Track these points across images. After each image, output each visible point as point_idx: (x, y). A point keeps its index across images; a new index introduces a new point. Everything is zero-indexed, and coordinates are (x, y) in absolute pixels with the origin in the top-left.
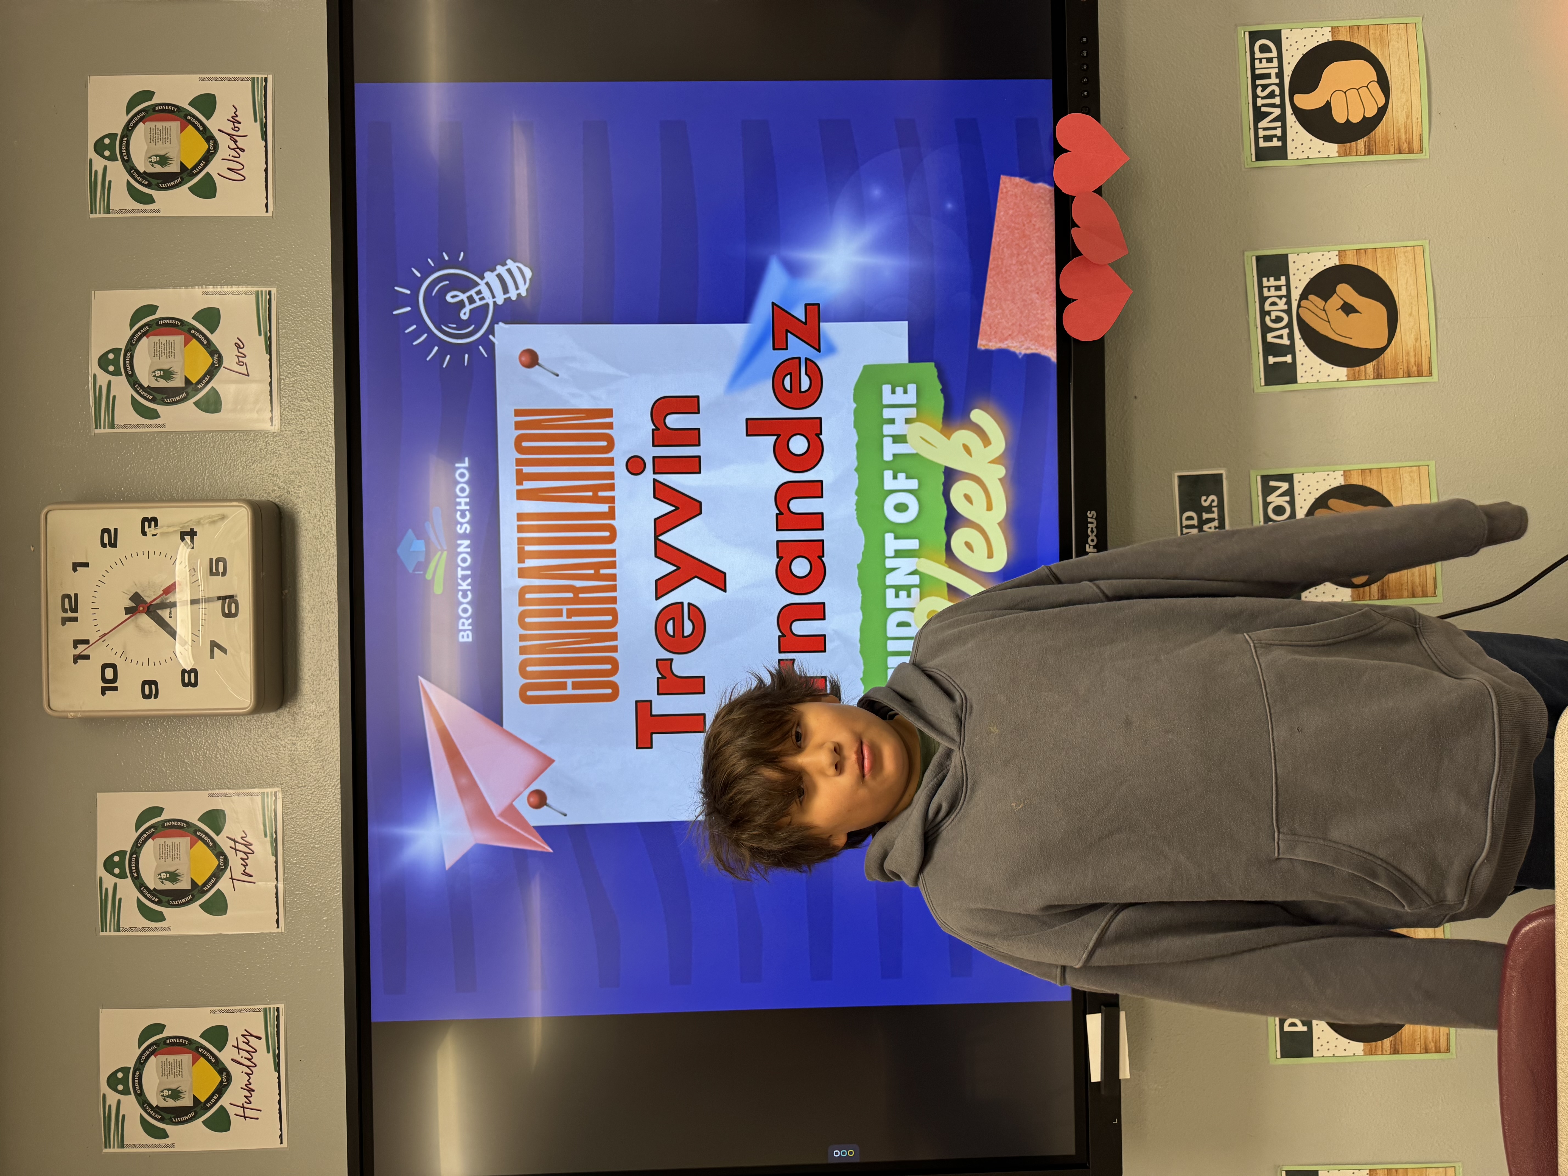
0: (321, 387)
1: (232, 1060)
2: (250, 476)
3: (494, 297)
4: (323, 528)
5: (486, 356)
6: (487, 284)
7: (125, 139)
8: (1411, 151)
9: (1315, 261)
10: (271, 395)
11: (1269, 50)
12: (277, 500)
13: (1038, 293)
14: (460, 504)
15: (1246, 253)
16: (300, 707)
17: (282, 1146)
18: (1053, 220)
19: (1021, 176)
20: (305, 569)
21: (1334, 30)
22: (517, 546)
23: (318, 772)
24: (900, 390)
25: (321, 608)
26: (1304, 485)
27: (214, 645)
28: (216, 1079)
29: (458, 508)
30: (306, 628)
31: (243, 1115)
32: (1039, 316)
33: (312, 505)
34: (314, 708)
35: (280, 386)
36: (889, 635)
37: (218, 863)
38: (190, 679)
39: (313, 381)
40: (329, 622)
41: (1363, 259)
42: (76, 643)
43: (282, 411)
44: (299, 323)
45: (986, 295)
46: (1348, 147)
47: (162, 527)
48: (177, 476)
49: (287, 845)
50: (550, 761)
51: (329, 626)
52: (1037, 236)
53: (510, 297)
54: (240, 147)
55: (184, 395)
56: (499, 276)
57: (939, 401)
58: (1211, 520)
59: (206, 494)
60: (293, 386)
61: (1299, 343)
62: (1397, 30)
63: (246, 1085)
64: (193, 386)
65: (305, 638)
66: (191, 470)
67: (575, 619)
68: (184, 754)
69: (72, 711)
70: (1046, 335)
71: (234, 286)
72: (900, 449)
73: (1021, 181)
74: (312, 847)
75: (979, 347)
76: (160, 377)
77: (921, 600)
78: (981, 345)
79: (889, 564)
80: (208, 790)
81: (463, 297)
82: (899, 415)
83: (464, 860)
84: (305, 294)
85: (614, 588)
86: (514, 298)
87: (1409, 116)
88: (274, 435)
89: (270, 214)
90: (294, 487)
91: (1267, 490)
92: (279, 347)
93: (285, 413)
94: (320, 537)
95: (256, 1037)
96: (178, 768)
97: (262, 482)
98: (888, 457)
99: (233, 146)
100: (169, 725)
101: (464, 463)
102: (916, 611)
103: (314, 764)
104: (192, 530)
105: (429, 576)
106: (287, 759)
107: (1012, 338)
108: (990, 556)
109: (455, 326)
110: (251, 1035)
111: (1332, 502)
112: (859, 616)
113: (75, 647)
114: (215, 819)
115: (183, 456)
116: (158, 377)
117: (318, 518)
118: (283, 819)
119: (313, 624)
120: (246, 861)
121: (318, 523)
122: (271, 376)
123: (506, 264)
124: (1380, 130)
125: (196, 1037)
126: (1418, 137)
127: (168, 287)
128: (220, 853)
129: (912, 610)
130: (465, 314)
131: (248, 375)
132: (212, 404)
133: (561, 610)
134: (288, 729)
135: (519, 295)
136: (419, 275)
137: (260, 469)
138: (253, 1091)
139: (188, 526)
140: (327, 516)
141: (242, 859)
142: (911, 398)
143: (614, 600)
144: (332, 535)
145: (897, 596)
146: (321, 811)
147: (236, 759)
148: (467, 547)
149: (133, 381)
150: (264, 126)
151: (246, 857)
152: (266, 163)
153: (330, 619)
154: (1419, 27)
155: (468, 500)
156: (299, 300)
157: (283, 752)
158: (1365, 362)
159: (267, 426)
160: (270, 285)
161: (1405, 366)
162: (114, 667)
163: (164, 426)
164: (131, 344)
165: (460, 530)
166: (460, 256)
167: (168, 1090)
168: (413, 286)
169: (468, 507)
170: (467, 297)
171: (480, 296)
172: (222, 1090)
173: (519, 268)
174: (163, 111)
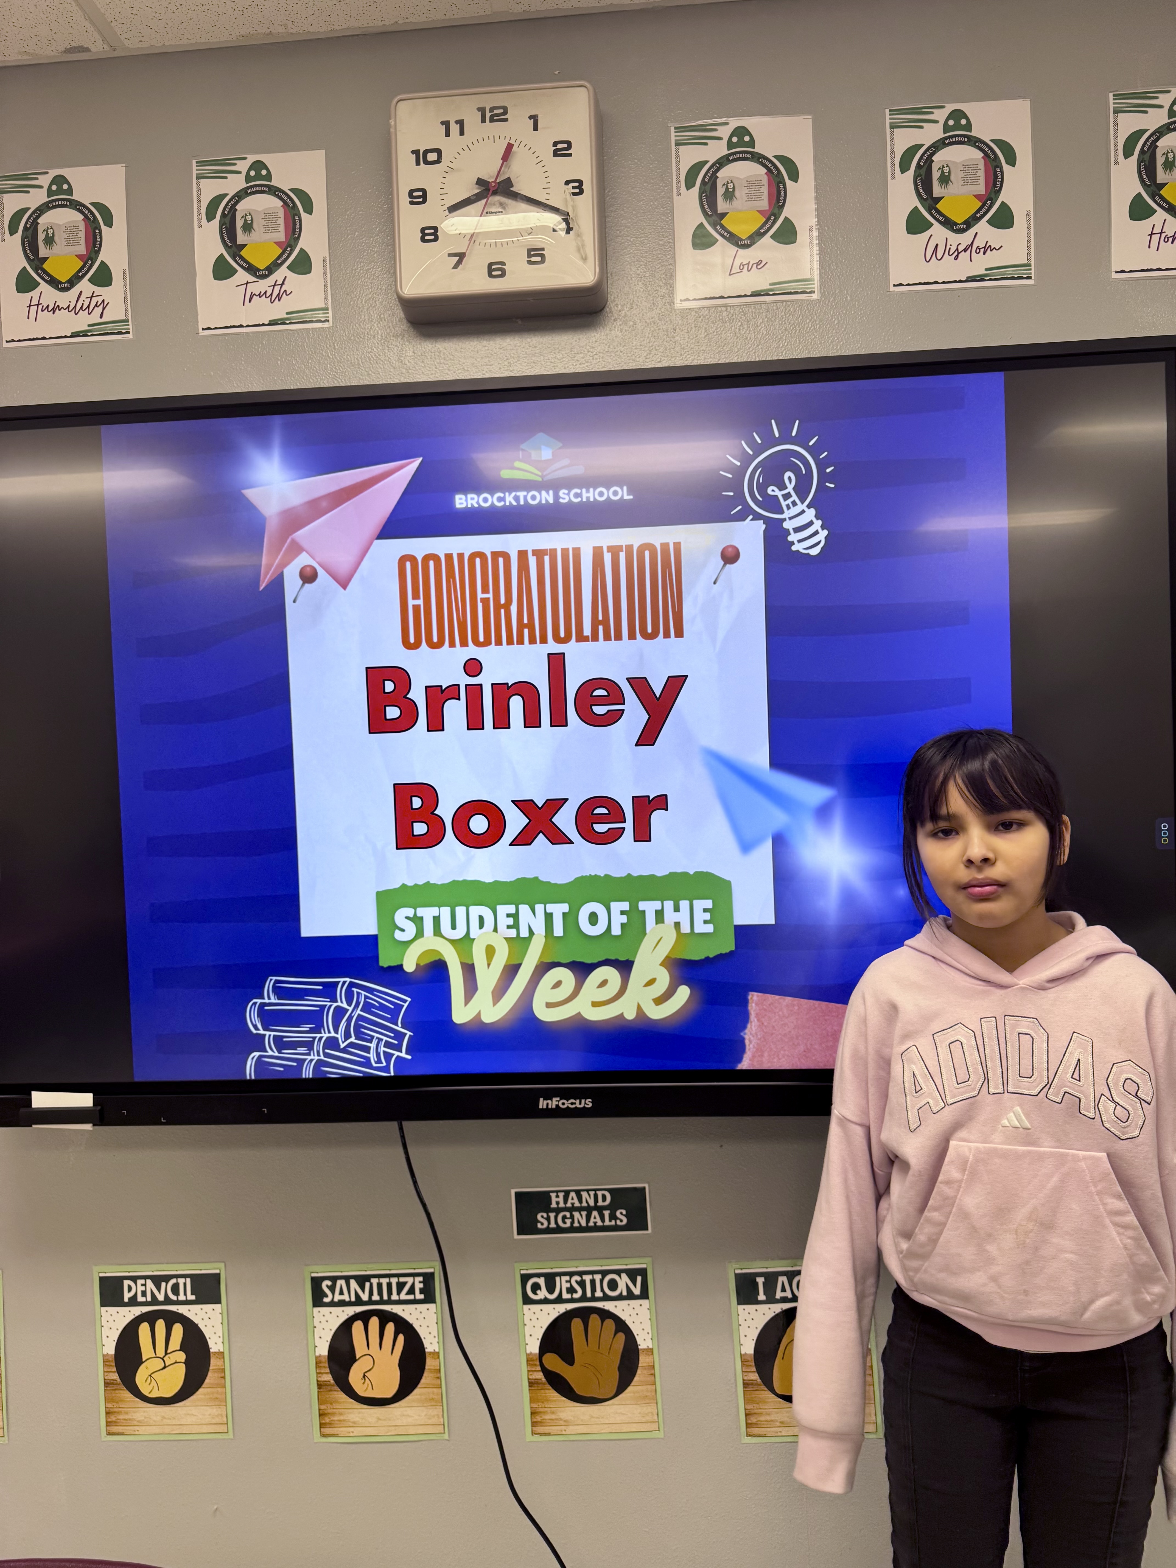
1: (81, 292)
2: (631, 282)
3: (790, 518)
4: (581, 355)
5: (732, 513)
6: (803, 512)
7: (966, 140)
10: (711, 298)
12: (608, 309)
13: (804, 1051)
14: (588, 491)
16: (409, 340)
20: (541, 340)
22: (548, 548)
23: (348, 361)
24: (707, 916)
25: (504, 357)
26: (638, 1309)
27: (461, 256)
28: (63, 278)
29: (584, 490)
30: (485, 343)
31: (32, 304)
32: (782, 1052)
33: (604, 343)
34: (408, 354)
35: (720, 307)
36: (471, 908)
37: (262, 269)
38: (430, 234)
39: (726, 339)
40: (490, 365)
42: (461, 123)
44: (782, 322)
45: (802, 1000)
47: (573, 200)
48: (630, 210)
49: (279, 334)
50: (344, 586)
51: (487, 365)
53: (790, 534)
54: (960, 255)
55: (710, 213)
56: (811, 523)
57: (697, 955)
58: (603, 1219)
59: (612, 240)
60: (720, 319)
61: (778, 1308)
63: (58, 306)
64: (719, 221)
65: (475, 343)
66: (636, 223)
67: (480, 605)
68: (363, 231)
69: (396, 124)
70: (764, 1059)
71: (819, 256)
72: (650, 918)
74: (278, 359)
75: (751, 993)
76: (727, 188)
77: (505, 938)
78: (753, 995)
79: (539, 908)
80: (330, 255)
81: (790, 488)
82: (683, 917)
83: (250, 507)
84: (812, 327)
85: (510, 642)
86: (790, 538)
88: (671, 303)
89: (892, 288)
90: (620, 325)
91: (632, 1274)
92: (758, 304)
93: (694, 313)
94: (573, 352)
95: (102, 313)
96: (349, 227)
97: (625, 294)
98: (642, 905)
99: (961, 248)
101: (628, 495)
102: (495, 933)
103: (356, 357)
104: (572, 229)
105: (517, 464)
106: (360, 331)
107: (759, 1026)
108: (549, 1005)
109: (761, 481)
110: (104, 309)
111: (621, 1336)
112: (488, 879)
113: (457, 122)
114: (303, 265)
115: (649, 215)
116: (727, 186)
117: (591, 350)
118: (303, 329)
119: (488, 350)
120: (264, 296)
121: (586, 350)
122: (729, 297)
123: (823, 529)
125: (102, 257)
127: (816, 192)
128: (271, 269)
129: (495, 930)
130: (773, 491)
131: (730, 275)
132: (701, 240)
133: (488, 592)
134: (388, 330)
135: (793, 543)
136: (811, 443)
137: (638, 291)
138: (53, 313)
139: (576, 225)
140: (593, 359)
141: (266, 292)
142: (700, 928)
144: (574, 364)
145: (508, 915)
146: (311, 365)
147: (359, 282)
148: (546, 500)
149: (722, 162)
150: (981, 278)
151: (267, 296)
152: (944, 283)
153: (493, 366)
155: (592, 499)
156: (806, 321)
157: (367, 327)
158: (759, 1371)
159: (680, 294)
160: (821, 292)
161: (756, 1411)
162: (438, 161)
163: (679, 194)
164: (759, 158)
165: (562, 493)
166: (830, 483)
167: (53, 234)
168: (799, 439)
169: (584, 500)
170: (789, 492)
171: (791, 505)
172: (53, 284)
173: (820, 542)
174: (996, 176)
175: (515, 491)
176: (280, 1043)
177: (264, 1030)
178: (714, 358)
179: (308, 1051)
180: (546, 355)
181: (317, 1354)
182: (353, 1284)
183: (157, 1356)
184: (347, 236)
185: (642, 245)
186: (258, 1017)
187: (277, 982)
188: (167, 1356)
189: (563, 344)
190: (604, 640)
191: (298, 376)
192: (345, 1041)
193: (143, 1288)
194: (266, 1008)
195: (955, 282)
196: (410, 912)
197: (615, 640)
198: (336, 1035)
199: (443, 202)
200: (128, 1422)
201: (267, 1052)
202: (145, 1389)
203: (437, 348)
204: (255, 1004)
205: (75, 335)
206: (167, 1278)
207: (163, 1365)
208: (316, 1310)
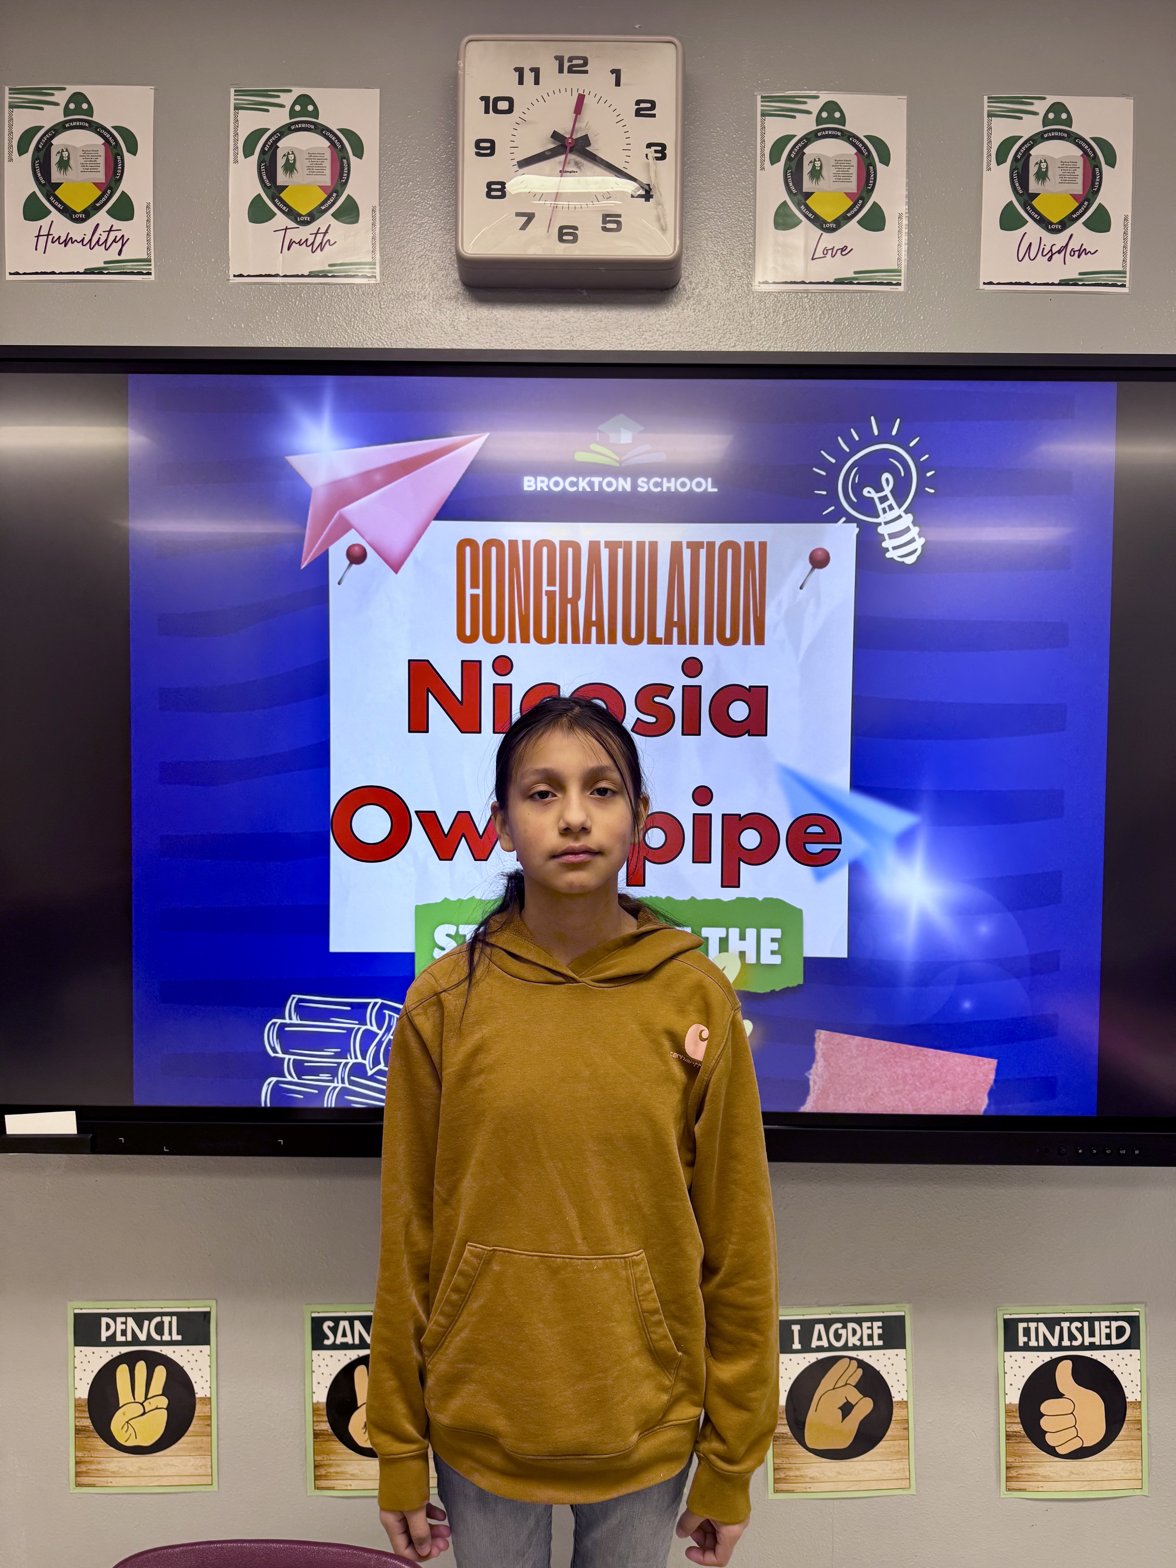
0: (798, 335)
1: (98, 225)
2: (707, 258)
3: (886, 523)
4: (650, 334)
5: (824, 513)
6: (900, 517)
7: (1066, 135)
8: (1008, 1479)
9: (898, 1377)
10: (791, 283)
11: (1119, 1336)
12: (681, 286)
13: (872, 1095)
14: (669, 481)
15: (907, 1306)
16: (463, 305)
17: (7, 274)
18: (948, 1112)
19: (996, 1081)
20: (607, 314)
21: (1138, 1404)
22: (623, 540)
23: (395, 322)
24: (775, 947)
25: (566, 329)
27: (530, 217)
28: (78, 207)
29: (665, 480)
30: (546, 313)
31: (41, 234)
32: (849, 1095)
33: (675, 322)
34: (462, 319)
35: (801, 293)
37: (304, 214)
38: (496, 190)
39: (805, 327)
40: (551, 338)
41: (898, 1426)
42: (536, 71)
43: (775, 294)
44: (865, 314)
45: (871, 1040)
46: (1015, 1414)
47: (655, 165)
48: (709, 182)
49: (320, 288)
50: (396, 568)
51: (547, 337)
52: (932, 1096)
53: (885, 540)
54: (1054, 257)
55: (794, 191)
56: (908, 530)
57: (762, 987)
59: (689, 212)
60: (800, 306)
61: (812, 1358)
62: (1136, 1469)
63: (71, 238)
64: (803, 201)
65: (536, 312)
66: (715, 196)
67: (545, 599)
68: (417, 181)
69: (464, 66)
70: (829, 1102)
71: (907, 246)
72: (714, 946)
73: (990, 1080)
74: (317, 314)
75: (818, 1031)
76: (814, 166)
78: (820, 1033)
80: (380, 205)
81: (887, 491)
82: (749, 946)
83: (294, 476)
84: (896, 321)
85: (575, 640)
86: (884, 545)
87: (1046, 1479)
88: (749, 285)
89: (982, 286)
90: (693, 304)
92: (841, 293)
93: (772, 298)
94: (641, 330)
95: (121, 250)
96: (403, 175)
97: (700, 271)
98: (706, 932)
99: (1055, 250)
100: (449, 166)
101: (712, 487)
103: (404, 318)
104: (652, 197)
105: (594, 447)
106: (411, 290)
107: (825, 1067)
109: (857, 481)
110: (123, 245)
113: (532, 70)
114: (349, 213)
115: (729, 188)
116: (814, 164)
117: (661, 329)
118: (347, 284)
119: (549, 321)
120: (305, 244)
121: (655, 329)
122: (811, 283)
123: (920, 537)
124: (1032, 1448)
125: (123, 187)
126: (1023, 1487)
127: (908, 177)
128: (313, 217)
130: (869, 492)
131: (812, 259)
132: (783, 220)
133: (554, 585)
134: (441, 291)
135: (887, 550)
136: (912, 444)
137: (714, 269)
138: (65, 246)
139: (656, 192)
140: (663, 338)
141: (307, 240)
142: (767, 958)
143: (563, 640)
144: (642, 343)
146: (354, 324)
147: (411, 237)
148: (623, 487)
149: (810, 138)
150: (1074, 283)
151: (308, 245)
152: (1035, 284)
153: (554, 339)
154: (1138, 1492)
155: (673, 490)
156: (890, 314)
157: (417, 287)
158: (791, 1424)
159: (759, 277)
160: (907, 284)
161: (785, 1466)
162: (510, 111)
163: (763, 169)
164: (850, 137)
165: (641, 481)
166: (930, 488)
167: (69, 157)
168: (901, 440)
169: (665, 490)
170: (886, 495)
171: (887, 509)
172: (67, 213)
173: (916, 551)
174: (1094, 176)
175: (589, 476)
176: (301, 1069)
177: (283, 1053)
178: (792, 346)
179: (331, 1078)
180: (612, 331)
181: (315, 1401)
182: (358, 1325)
183: (136, 1401)
184: (400, 186)
185: (720, 220)
186: (277, 1038)
187: (300, 1000)
188: (148, 1401)
189: (630, 320)
190: (678, 644)
191: (338, 334)
192: (373, 1068)
193: (123, 1327)
194: (287, 1029)
195: (1047, 284)
196: (452, 930)
197: (690, 644)
198: (363, 1061)
199: (513, 156)
200: (100, 1473)
201: (285, 1077)
202: (121, 1438)
203: (494, 315)
204: (275, 1024)
205: (88, 272)
206: (150, 1316)
207: (142, 1411)
208: (315, 1353)
